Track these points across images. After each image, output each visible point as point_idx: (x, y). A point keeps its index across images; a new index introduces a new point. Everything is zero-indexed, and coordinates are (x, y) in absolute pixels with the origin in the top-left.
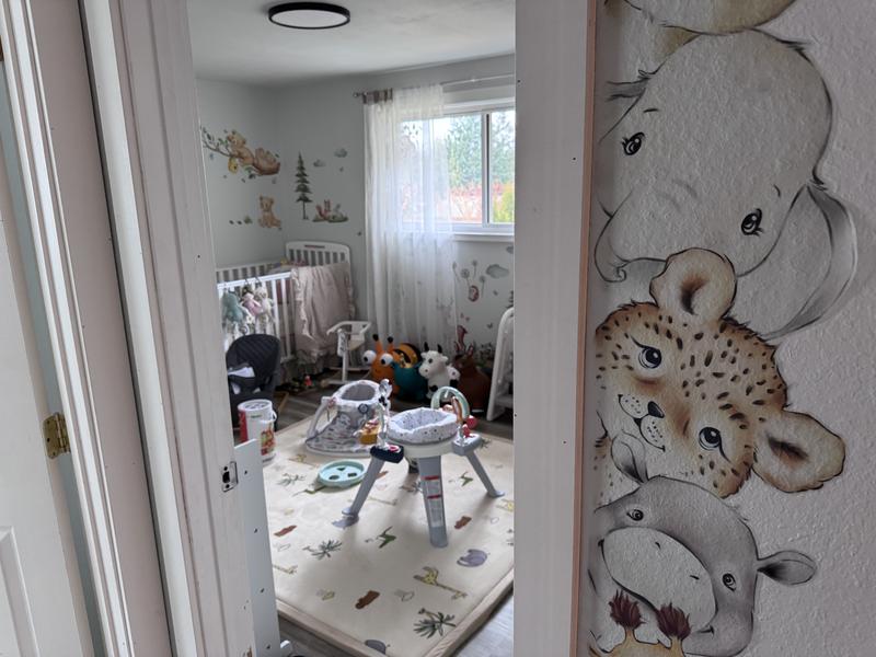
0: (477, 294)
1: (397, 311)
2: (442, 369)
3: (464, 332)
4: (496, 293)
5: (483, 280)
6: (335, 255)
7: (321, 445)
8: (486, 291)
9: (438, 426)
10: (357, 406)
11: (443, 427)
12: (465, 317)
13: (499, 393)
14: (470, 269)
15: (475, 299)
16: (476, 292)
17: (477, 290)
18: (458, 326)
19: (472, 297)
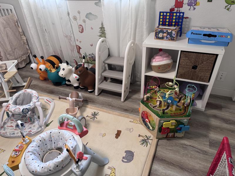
0: (83, 29)
1: (45, 42)
2: (70, 72)
3: (80, 48)
4: (92, 29)
5: (84, 21)
6: (7, 10)
7: (6, 133)
8: (87, 27)
9: (59, 162)
10: (21, 110)
11: (62, 161)
12: (79, 41)
13: (100, 82)
14: (78, 16)
15: (82, 32)
16: (82, 28)
17: (82, 27)
18: (76, 45)
19: (81, 31)
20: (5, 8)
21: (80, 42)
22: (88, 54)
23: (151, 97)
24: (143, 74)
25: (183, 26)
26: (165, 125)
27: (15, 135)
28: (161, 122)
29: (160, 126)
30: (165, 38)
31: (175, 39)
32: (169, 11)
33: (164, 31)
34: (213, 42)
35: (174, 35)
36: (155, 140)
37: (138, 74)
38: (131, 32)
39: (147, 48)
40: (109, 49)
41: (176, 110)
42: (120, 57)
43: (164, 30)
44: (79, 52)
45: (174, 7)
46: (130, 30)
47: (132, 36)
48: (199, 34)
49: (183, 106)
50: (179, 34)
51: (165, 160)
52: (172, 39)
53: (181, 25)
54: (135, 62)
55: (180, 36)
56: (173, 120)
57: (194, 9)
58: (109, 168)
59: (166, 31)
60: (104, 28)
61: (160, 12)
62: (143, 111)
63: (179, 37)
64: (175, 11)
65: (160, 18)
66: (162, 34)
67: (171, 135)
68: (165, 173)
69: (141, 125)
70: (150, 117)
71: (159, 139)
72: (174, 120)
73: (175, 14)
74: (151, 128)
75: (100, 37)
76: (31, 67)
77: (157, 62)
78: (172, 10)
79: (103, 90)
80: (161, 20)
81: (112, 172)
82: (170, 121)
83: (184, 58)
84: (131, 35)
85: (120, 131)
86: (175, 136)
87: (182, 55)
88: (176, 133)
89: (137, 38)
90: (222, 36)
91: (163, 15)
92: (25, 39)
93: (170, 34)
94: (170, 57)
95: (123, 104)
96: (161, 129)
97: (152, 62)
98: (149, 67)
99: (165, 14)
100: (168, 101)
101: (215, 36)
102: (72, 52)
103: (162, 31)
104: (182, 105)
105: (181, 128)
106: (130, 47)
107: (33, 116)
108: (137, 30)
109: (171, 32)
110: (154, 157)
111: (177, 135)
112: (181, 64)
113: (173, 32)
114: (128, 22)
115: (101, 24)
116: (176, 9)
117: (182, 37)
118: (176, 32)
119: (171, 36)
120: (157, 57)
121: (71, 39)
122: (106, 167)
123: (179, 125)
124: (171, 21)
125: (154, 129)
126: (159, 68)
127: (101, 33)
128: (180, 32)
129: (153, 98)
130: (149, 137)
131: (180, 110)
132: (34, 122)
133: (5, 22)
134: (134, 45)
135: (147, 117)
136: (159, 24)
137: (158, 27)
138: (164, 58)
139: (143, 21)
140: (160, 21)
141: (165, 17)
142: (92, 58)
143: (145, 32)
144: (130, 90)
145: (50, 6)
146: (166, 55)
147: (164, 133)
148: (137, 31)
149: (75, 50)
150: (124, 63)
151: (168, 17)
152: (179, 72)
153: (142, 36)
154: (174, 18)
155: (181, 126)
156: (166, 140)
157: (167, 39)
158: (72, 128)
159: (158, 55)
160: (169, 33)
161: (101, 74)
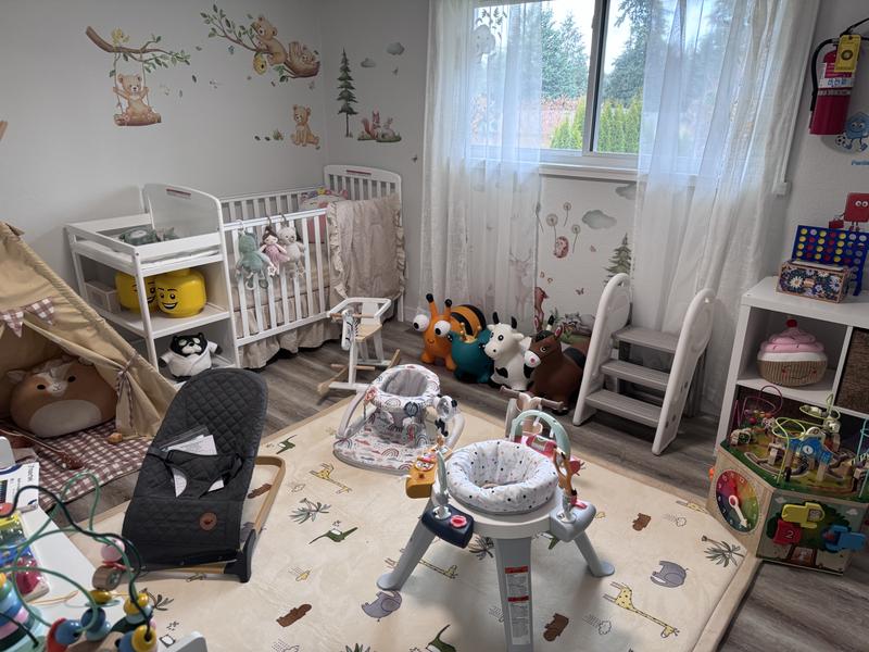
0: (566, 248)
3: (544, 296)
4: (593, 249)
5: (576, 230)
6: (383, 184)
7: (354, 453)
8: (579, 245)
9: (528, 489)
10: (403, 405)
11: (535, 489)
12: (547, 276)
13: (592, 389)
14: (561, 214)
15: (562, 255)
16: (564, 245)
17: (567, 244)
18: (536, 288)
19: (559, 252)
20: (379, 180)
21: (550, 280)
22: (561, 315)
23: (751, 440)
24: (733, 381)
25: (865, 269)
26: (790, 512)
27: (374, 463)
28: (777, 500)
29: (774, 515)
30: (809, 292)
31: (838, 296)
32: (827, 227)
33: (808, 273)
35: (837, 285)
36: (753, 561)
37: (709, 388)
38: (708, 268)
39: (753, 309)
40: (631, 305)
41: (826, 480)
42: (664, 330)
43: (808, 270)
44: (538, 307)
45: (842, 218)
46: (705, 261)
47: (708, 279)
49: (849, 478)
50: (852, 290)
51: (777, 611)
52: (830, 296)
53: (861, 266)
54: (706, 350)
55: (856, 294)
56: (813, 502)
58: (614, 584)
59: (813, 273)
60: (628, 251)
61: (800, 228)
62: (725, 474)
63: (850, 296)
64: (846, 229)
65: (797, 242)
66: (801, 281)
67: (803, 553)
68: (777, 639)
69: (709, 518)
70: (745, 490)
71: (765, 561)
72: (819, 503)
73: (843, 236)
74: (744, 522)
75: (611, 274)
76: (415, 321)
77: (778, 352)
78: (835, 227)
79: (599, 411)
80: (801, 246)
81: (623, 595)
82: (804, 505)
83: (863, 350)
84: (706, 276)
85: (649, 518)
86: (817, 563)
87: (856, 341)
88: (819, 552)
89: (722, 286)
91: (808, 236)
92: (404, 256)
93: (825, 283)
94: (821, 348)
95: (656, 460)
96: (775, 527)
97: (765, 352)
98: (752, 365)
99: (814, 232)
100: (805, 448)
102: (517, 305)
103: (801, 273)
104: (845, 473)
105: (838, 534)
106: (701, 306)
107: (419, 430)
108: (727, 264)
109: (828, 279)
110: (746, 598)
111: (823, 558)
112: (851, 367)
113: (835, 279)
114: (703, 243)
115: (621, 241)
116: (847, 225)
117: (860, 297)
118: (841, 277)
119: (827, 287)
120: (779, 340)
121: (524, 270)
122: (606, 582)
123: (830, 524)
124: (829, 251)
125: (753, 526)
126: (784, 371)
127: (615, 262)
128: (856, 283)
129: (757, 443)
130: (735, 548)
131: (839, 483)
132: (417, 445)
133: (376, 210)
134: (711, 301)
135: (736, 489)
136: (794, 256)
137: (790, 262)
138: (801, 346)
139: (748, 243)
140: (796, 249)
141: (812, 240)
142: (572, 326)
143: (749, 272)
144: (681, 432)
145: (497, 186)
146: (806, 339)
147: (781, 541)
148: (725, 269)
149: (528, 299)
150: (676, 346)
151: (821, 242)
152: (843, 389)
153: (739, 282)
154: (841, 244)
155: (836, 527)
156: (787, 569)
157: (814, 293)
158: (543, 448)
159: (784, 334)
160: (822, 278)
161: (600, 368)
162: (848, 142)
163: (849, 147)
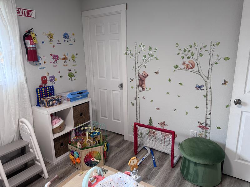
30: (55, 104)
32: (39, 88)
34: (82, 96)
45: (42, 84)
48: (75, 94)
57: (55, 83)
59: (54, 99)
62: (86, 156)
64: (43, 87)
65: (37, 94)
66: (52, 102)
74: (98, 161)
77: (57, 123)
78: (41, 86)
80: (39, 94)
83: (75, 111)
90: (85, 92)
96: (104, 155)
101: (82, 93)
103: (51, 100)
109: (58, 99)
116: (43, 85)
119: (59, 101)
124: (46, 93)
126: (60, 127)
135: (91, 156)
141: (41, 92)
151: (43, 91)
154: (48, 90)
157: (56, 104)
158: (95, 181)
162: (36, 63)
163: (37, 64)
